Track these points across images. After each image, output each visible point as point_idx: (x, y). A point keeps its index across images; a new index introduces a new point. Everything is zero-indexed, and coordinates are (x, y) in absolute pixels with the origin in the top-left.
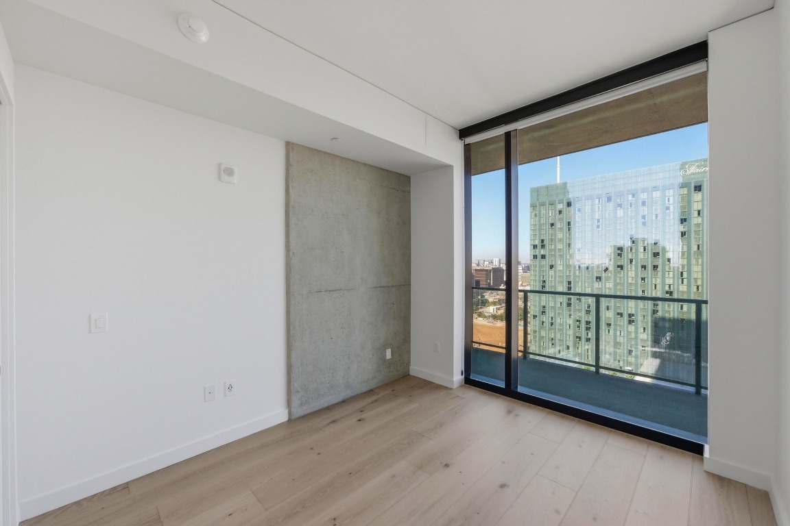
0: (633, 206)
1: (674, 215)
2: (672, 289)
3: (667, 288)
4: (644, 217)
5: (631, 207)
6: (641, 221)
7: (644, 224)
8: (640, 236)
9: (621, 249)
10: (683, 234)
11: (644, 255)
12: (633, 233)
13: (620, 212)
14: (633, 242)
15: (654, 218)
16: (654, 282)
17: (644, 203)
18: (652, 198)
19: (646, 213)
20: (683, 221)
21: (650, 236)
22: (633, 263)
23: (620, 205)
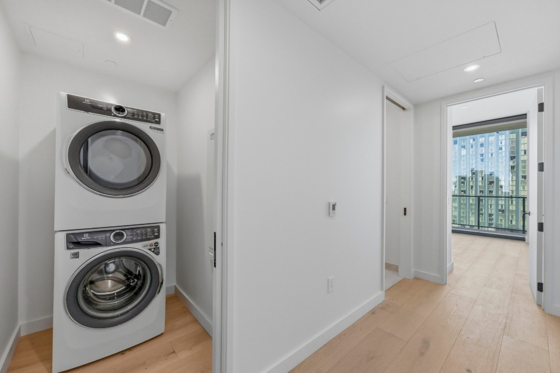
0: (474, 147)
1: (505, 154)
2: (504, 208)
3: (500, 207)
4: (482, 155)
5: (472, 147)
6: (479, 158)
7: (482, 160)
8: (479, 169)
9: (464, 178)
10: (513, 167)
11: (482, 183)
12: (474, 167)
13: (464, 152)
14: (473, 173)
15: (490, 156)
16: (490, 203)
17: (482, 145)
18: (488, 141)
19: (483, 152)
20: (512, 158)
21: (487, 168)
22: (474, 189)
23: (464, 147)
